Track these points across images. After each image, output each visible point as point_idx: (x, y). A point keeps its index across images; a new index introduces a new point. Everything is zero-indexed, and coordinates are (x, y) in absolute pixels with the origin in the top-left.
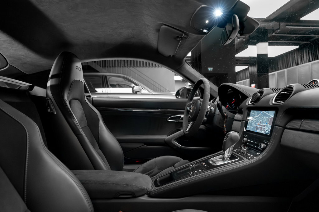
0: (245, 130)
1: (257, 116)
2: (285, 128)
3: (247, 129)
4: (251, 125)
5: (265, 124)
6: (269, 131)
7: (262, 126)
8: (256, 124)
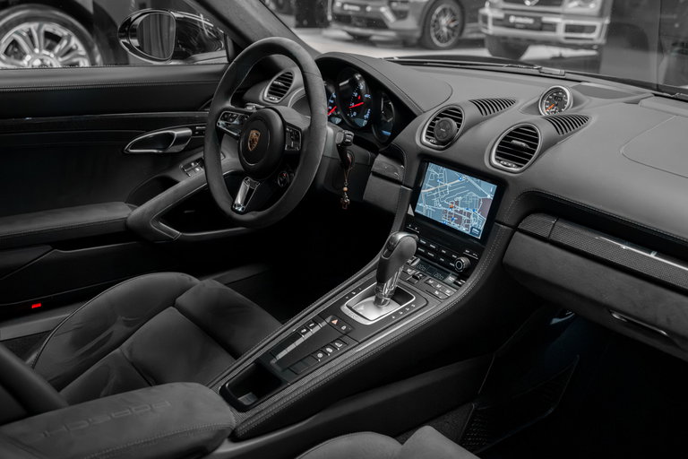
0: (410, 212)
1: (448, 185)
2: (515, 228)
3: (416, 211)
4: (430, 201)
5: (471, 211)
6: (479, 230)
7: (461, 212)
8: (444, 205)
